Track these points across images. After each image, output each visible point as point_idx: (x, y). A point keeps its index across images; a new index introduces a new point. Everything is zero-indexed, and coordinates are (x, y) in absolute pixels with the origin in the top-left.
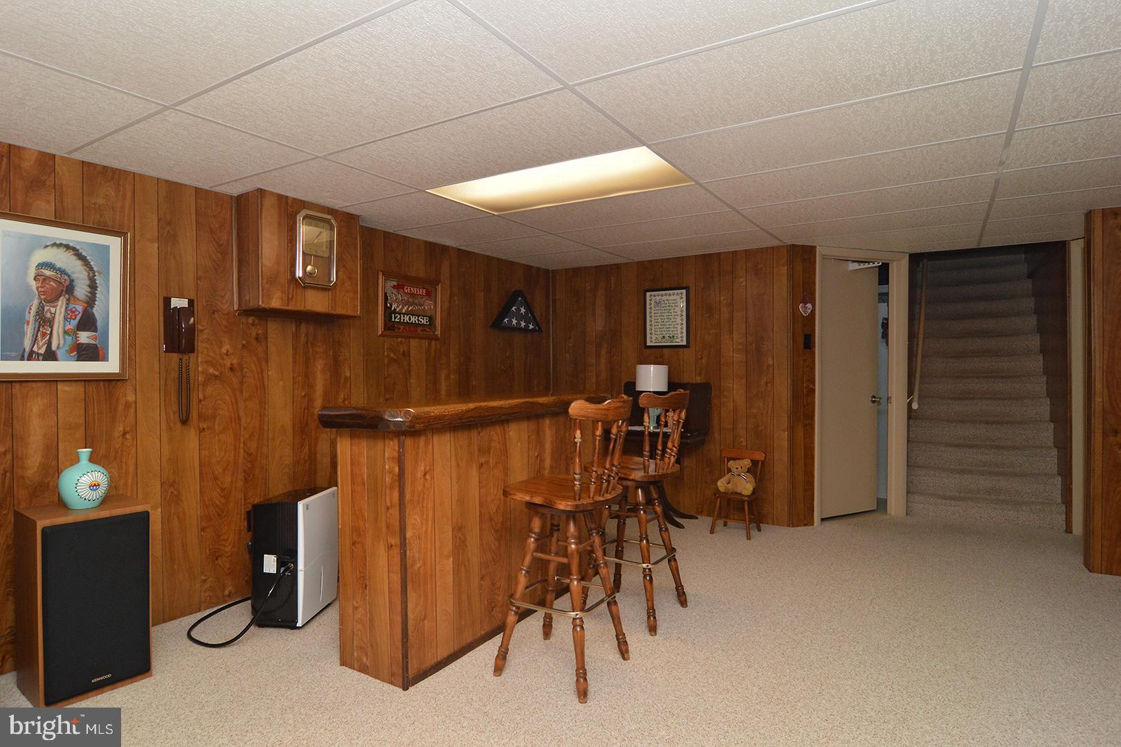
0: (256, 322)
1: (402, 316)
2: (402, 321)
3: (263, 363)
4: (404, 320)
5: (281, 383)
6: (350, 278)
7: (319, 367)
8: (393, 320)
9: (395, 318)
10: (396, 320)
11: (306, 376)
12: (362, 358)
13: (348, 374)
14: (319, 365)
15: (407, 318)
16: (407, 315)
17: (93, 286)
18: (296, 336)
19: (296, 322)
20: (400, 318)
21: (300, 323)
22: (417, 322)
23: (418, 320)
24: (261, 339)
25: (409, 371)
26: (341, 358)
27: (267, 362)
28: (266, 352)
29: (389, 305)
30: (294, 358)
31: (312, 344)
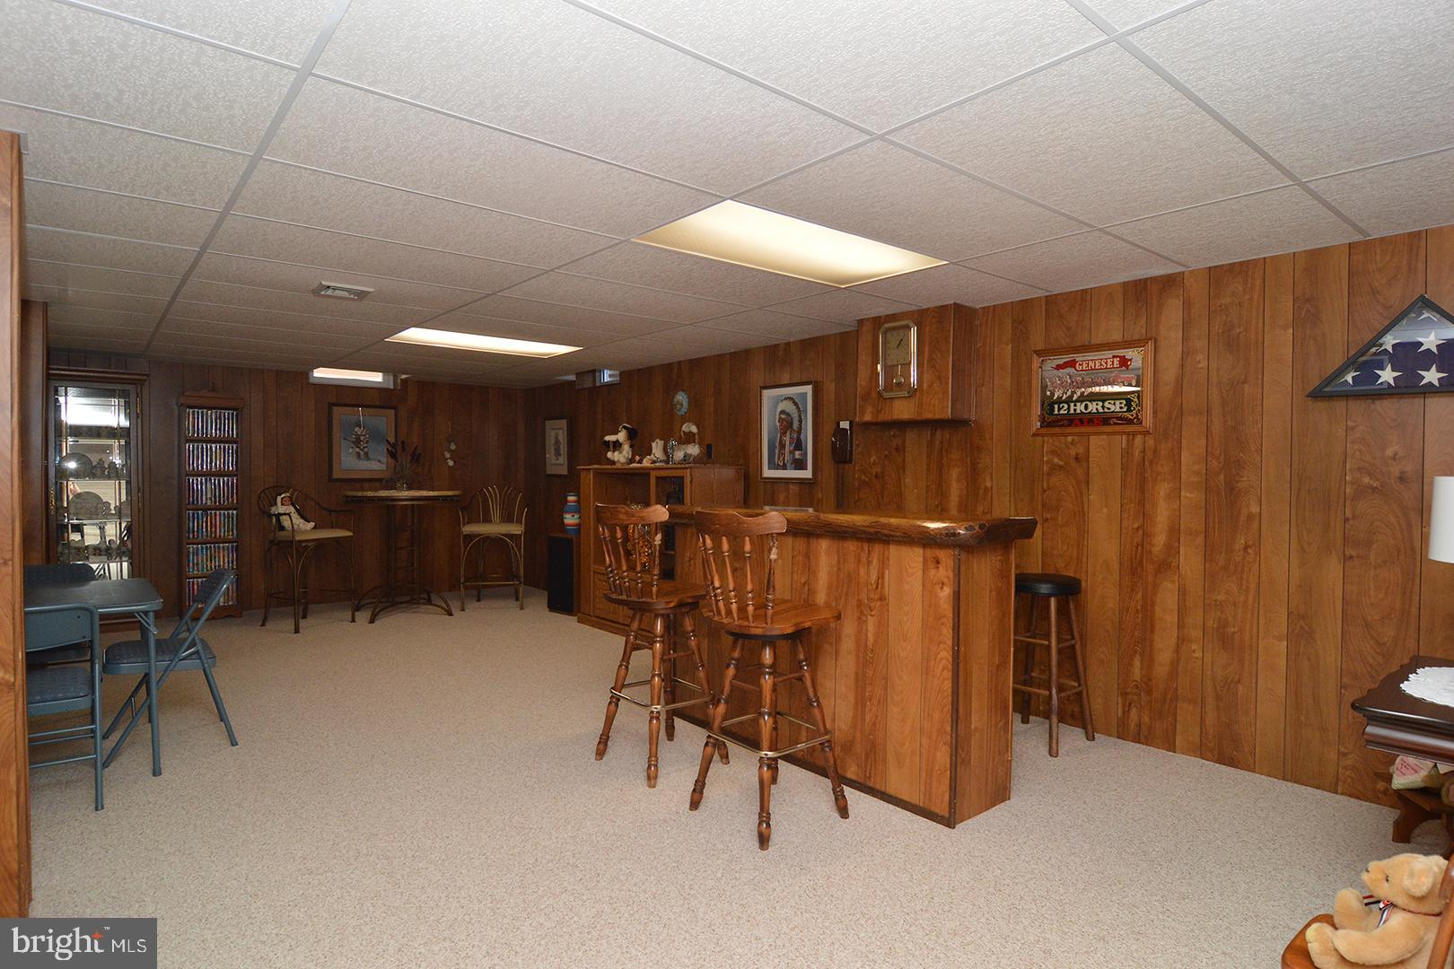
0: (897, 433)
1: (1072, 405)
2: (1072, 411)
3: (901, 471)
4: (1075, 410)
5: (916, 491)
6: (939, 378)
7: (954, 476)
8: (1056, 412)
9: (1059, 409)
10: (1062, 412)
11: (940, 485)
12: (1008, 465)
13: (988, 484)
14: (954, 473)
15: (1080, 408)
16: (1082, 402)
17: (800, 421)
18: (931, 444)
19: (932, 430)
20: (1069, 408)
21: (936, 430)
22: (1101, 410)
23: (1103, 407)
24: (900, 449)
25: (1088, 483)
26: (980, 466)
27: (904, 470)
28: (904, 461)
29: (1048, 393)
30: (928, 465)
31: (946, 451)
